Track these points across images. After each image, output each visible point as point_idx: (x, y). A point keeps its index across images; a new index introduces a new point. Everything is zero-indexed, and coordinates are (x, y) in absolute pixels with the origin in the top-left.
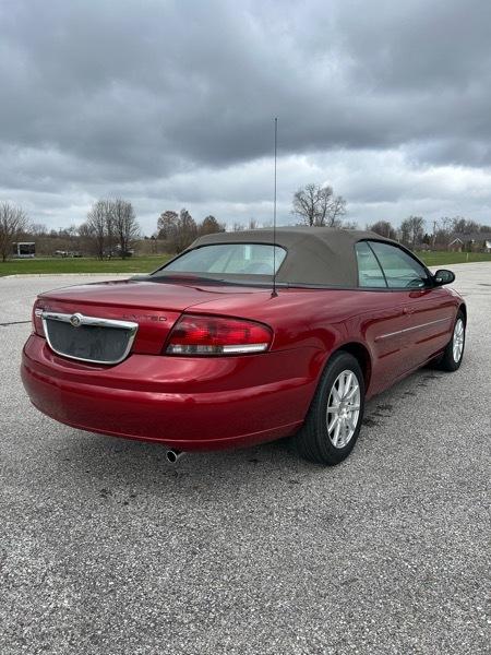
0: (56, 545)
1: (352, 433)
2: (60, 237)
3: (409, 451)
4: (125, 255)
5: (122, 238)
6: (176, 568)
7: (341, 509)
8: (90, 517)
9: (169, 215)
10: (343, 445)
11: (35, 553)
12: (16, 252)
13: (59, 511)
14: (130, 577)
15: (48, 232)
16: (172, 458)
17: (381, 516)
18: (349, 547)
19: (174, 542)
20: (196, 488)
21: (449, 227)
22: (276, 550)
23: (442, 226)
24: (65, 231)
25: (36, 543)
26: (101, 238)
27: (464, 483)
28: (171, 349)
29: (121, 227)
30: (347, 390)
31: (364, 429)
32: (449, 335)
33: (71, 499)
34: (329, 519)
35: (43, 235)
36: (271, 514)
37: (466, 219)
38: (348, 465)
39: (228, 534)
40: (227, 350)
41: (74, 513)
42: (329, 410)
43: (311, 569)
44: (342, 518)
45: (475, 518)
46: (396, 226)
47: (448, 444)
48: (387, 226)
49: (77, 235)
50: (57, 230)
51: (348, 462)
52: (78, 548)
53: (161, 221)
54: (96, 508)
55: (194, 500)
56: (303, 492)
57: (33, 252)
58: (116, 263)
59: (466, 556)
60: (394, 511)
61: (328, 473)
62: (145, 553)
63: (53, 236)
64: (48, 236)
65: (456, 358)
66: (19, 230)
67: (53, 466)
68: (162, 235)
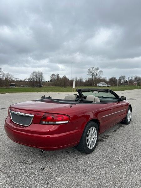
0: (9, 176)
1: (95, 144)
2: (23, 81)
3: (111, 150)
4: (40, 86)
5: (40, 82)
6: (41, 184)
7: (89, 167)
8: (20, 168)
9: (53, 75)
10: (92, 148)
11: (4, 178)
12: (10, 86)
13: (12, 166)
14: (28, 187)
15: (20, 80)
16: (42, 152)
17: (100, 170)
18: (90, 179)
19: (41, 176)
20: (50, 160)
21: (133, 79)
22: (69, 180)
23: (131, 78)
24: (24, 80)
25: (4, 176)
26: (34, 82)
27: (125, 160)
28: (42, 122)
29: (39, 79)
30: (93, 132)
31: (99, 143)
32: (126, 114)
33: (15, 163)
34: (85, 171)
35: (18, 81)
36: (69, 169)
37: (138, 76)
38: (93, 154)
39: (56, 174)
40: (57, 123)
41: (16, 167)
42: (87, 138)
43: (78, 186)
44: (89, 170)
45: (127, 171)
46: (117, 78)
47: (122, 148)
48: (115, 78)
49: (28, 81)
50: (22, 80)
51: (93, 153)
52: (15, 178)
53: (51, 77)
54: (22, 166)
55: (48, 164)
56: (79, 162)
57: (15, 86)
58: (38, 89)
59: (122, 183)
60: (104, 169)
61: (87, 156)
62: (33, 180)
63: (21, 81)
64: (20, 81)
65: (129, 121)
66: (12, 79)
67: (12, 152)
68: (51, 81)
